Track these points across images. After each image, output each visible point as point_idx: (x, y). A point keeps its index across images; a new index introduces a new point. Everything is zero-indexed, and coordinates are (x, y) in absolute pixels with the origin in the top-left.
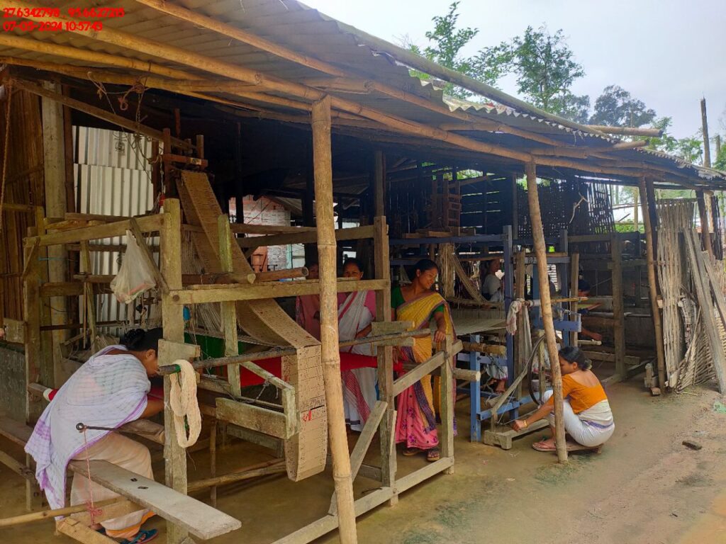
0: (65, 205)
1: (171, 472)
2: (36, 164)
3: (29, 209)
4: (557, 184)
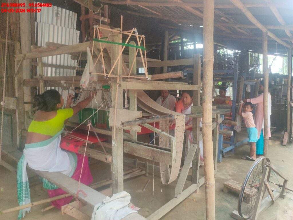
0: (31, 42)
1: (116, 179)
2: (14, 20)
3: (13, 43)
4: (236, 53)
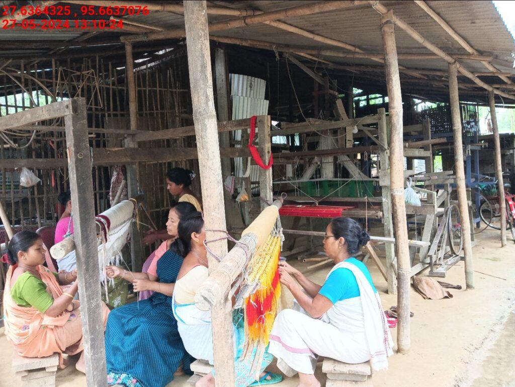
4: (442, 107)
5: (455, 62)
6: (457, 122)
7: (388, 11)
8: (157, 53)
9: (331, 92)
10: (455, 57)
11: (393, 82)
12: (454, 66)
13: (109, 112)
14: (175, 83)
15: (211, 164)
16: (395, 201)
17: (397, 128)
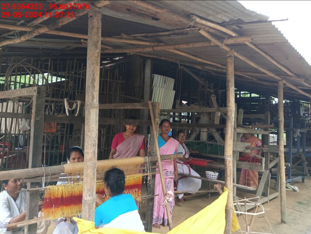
4: (288, 103)
5: (282, 80)
6: (281, 116)
7: (231, 50)
8: (115, 59)
9: (209, 90)
10: (282, 77)
11: (230, 91)
12: (281, 82)
13: (78, 91)
14: (119, 77)
15: (90, 135)
16: (226, 163)
17: (230, 119)
